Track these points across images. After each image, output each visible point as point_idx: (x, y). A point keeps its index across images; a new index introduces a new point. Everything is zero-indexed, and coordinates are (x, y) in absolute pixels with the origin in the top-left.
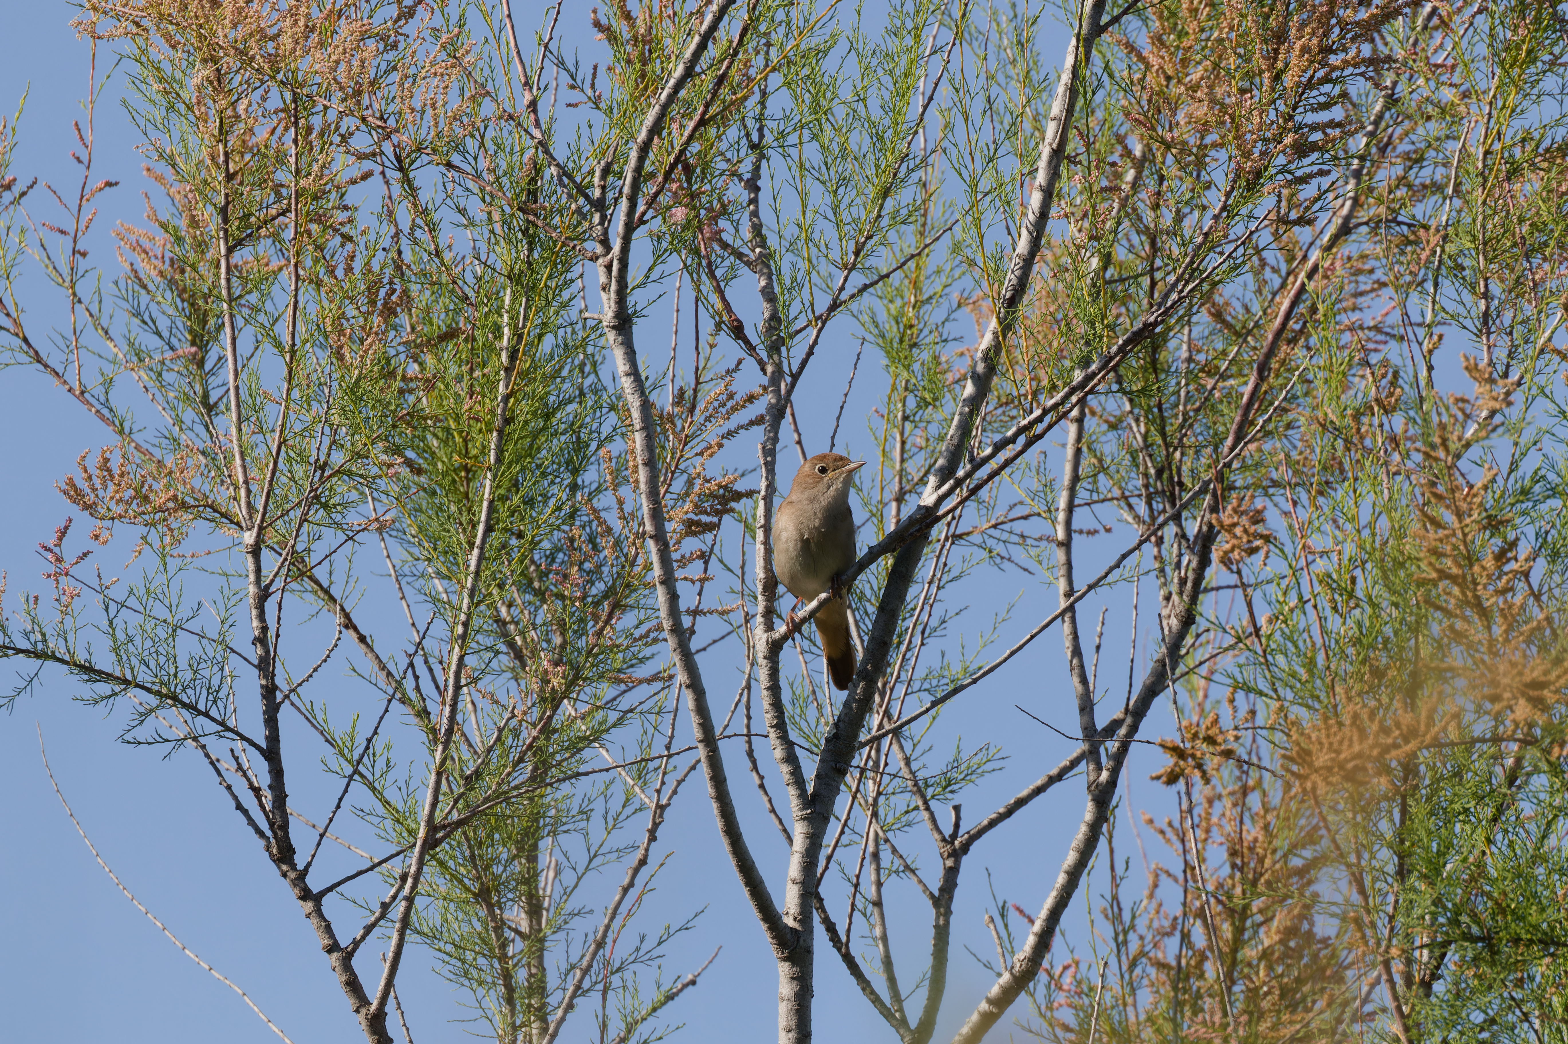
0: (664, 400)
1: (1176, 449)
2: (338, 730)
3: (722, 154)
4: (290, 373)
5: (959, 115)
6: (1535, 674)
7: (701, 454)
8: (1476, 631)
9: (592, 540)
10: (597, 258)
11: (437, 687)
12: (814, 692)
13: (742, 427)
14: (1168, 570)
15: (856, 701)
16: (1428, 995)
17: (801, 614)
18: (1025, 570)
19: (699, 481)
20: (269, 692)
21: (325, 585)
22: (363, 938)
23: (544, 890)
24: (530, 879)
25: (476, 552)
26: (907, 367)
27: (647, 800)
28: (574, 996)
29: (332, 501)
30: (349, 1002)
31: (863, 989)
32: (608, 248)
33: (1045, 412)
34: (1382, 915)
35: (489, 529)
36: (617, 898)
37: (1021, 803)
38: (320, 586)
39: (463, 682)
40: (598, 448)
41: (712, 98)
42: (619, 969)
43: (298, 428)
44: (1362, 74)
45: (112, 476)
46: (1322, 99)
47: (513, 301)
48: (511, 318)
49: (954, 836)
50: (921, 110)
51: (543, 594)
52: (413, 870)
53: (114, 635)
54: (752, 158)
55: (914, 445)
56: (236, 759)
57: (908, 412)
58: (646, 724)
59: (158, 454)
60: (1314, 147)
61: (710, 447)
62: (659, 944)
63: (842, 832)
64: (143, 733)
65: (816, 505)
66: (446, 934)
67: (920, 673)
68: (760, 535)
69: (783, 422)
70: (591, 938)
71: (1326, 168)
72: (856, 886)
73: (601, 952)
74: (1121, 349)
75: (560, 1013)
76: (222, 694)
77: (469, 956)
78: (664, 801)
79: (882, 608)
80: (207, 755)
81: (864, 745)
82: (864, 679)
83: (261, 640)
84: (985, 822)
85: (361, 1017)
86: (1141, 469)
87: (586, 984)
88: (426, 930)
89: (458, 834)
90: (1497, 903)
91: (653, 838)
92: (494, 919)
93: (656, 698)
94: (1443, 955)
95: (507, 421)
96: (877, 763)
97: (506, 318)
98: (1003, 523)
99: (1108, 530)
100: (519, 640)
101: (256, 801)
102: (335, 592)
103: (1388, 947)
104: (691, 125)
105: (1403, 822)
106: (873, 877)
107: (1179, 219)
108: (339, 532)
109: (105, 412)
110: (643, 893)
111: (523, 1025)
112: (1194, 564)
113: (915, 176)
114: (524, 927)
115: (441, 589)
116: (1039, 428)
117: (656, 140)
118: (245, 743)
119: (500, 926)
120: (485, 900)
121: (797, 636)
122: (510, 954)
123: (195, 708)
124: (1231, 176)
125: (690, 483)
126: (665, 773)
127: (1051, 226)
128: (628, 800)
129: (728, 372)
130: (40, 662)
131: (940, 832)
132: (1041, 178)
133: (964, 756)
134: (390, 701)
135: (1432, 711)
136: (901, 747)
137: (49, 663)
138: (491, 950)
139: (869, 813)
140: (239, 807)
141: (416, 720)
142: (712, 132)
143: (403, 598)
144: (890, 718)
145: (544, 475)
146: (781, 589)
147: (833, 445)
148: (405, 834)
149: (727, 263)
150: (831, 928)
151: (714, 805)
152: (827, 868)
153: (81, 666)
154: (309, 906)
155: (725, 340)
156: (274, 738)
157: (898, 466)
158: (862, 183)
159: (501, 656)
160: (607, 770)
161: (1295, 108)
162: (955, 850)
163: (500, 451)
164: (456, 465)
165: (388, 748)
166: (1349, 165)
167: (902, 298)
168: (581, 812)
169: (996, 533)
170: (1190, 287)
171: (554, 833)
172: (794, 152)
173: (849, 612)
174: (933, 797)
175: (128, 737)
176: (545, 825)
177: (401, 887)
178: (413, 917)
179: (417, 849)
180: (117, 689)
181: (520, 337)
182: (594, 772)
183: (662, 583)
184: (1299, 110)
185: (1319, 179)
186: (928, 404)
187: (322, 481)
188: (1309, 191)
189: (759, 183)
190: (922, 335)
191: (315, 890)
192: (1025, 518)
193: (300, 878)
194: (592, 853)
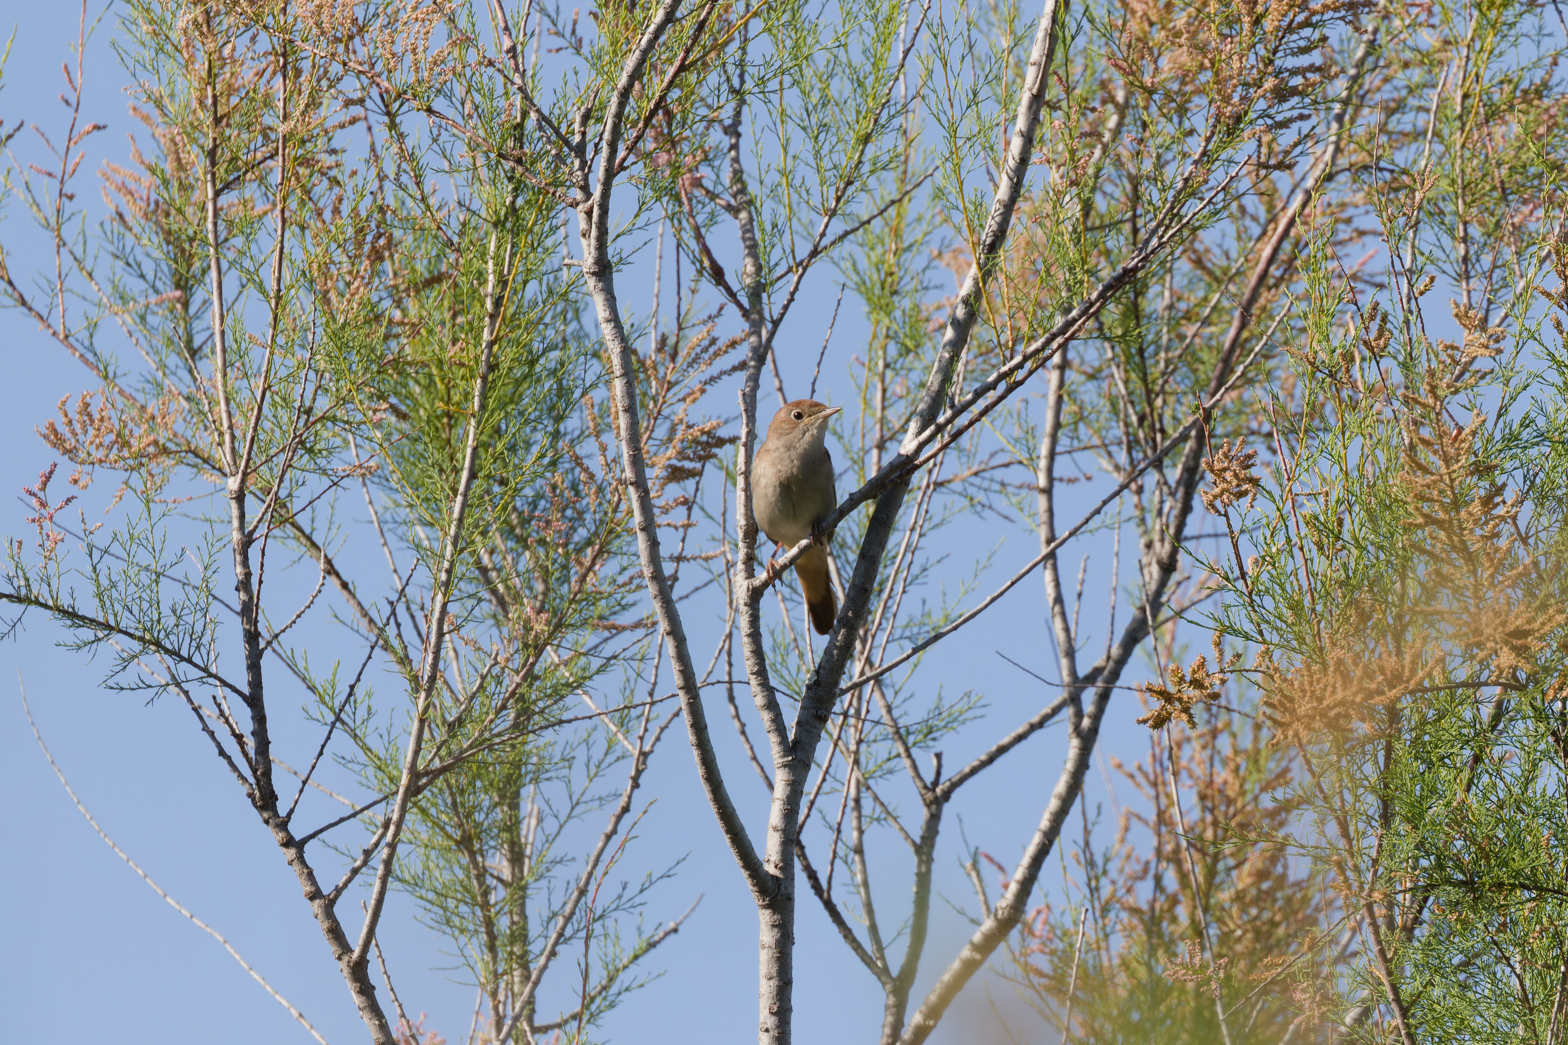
0: (646, 346)
1: (1157, 395)
2: (319, 679)
3: (702, 100)
4: (275, 318)
5: (938, 61)
6: (1519, 622)
7: (684, 399)
8: (1461, 575)
9: (574, 487)
10: (577, 204)
11: (420, 634)
12: (795, 640)
13: (725, 373)
14: (1150, 518)
15: (836, 647)
16: (1410, 939)
17: (782, 560)
18: (1006, 518)
19: (681, 428)
20: (252, 637)
21: (308, 531)
22: (345, 885)
23: (526, 837)
24: (512, 827)
25: (459, 499)
26: (888, 314)
27: (630, 747)
28: (556, 943)
29: (318, 447)
30: (331, 949)
31: (845, 937)
32: (588, 195)
33: (1026, 358)
34: (1366, 858)
35: (473, 476)
36: (600, 845)
37: (1003, 750)
38: (302, 532)
39: (446, 629)
40: (583, 395)
41: (693, 44)
42: (601, 917)
43: (283, 373)
44: (1342, 18)
45: (92, 421)
46: (1302, 43)
47: (498, 248)
48: (496, 265)
49: (936, 783)
50: (901, 56)
51: (526, 541)
52: (395, 817)
53: (97, 580)
54: (733, 104)
55: (894, 394)
56: (219, 706)
57: (889, 360)
58: (630, 671)
59: (141, 398)
60: (1295, 91)
61: (693, 393)
62: (642, 891)
63: (824, 780)
64: (127, 678)
65: (794, 454)
66: (427, 882)
67: (902, 620)
68: (741, 482)
69: (764, 368)
70: (573, 885)
71: (1306, 112)
72: (839, 831)
73: (583, 900)
74: (1101, 295)
75: (542, 960)
76: (205, 640)
77: (451, 904)
78: (647, 748)
79: (863, 555)
80: (190, 700)
81: (844, 692)
82: (844, 626)
83: (245, 585)
84: (967, 770)
85: (343, 965)
86: (1122, 416)
87: (568, 932)
88: (408, 877)
89: (440, 781)
90: (1480, 848)
91: (636, 785)
92: (476, 866)
93: (639, 645)
94: (1426, 900)
95: (492, 368)
96: (858, 711)
97: (491, 263)
98: (984, 470)
99: (1089, 479)
100: (501, 588)
101: (238, 747)
102: (317, 538)
103: (1371, 890)
104: (671, 71)
105: (1387, 766)
106: (855, 823)
107: (1160, 164)
108: (324, 478)
109: (90, 356)
110: (625, 841)
111: (505, 973)
112: (1175, 512)
113: (896, 122)
114: (507, 875)
115: (422, 535)
116: (1020, 375)
117: (637, 86)
118: (227, 690)
119: (482, 874)
120: (467, 848)
121: (777, 582)
122: (492, 901)
123: (178, 654)
124: (1211, 121)
125: (673, 430)
126: (647, 721)
127: (1031, 173)
128: (609, 747)
129: (710, 317)
130: (22, 607)
131: (921, 780)
132: (1021, 123)
133: (946, 704)
134: (373, 648)
135: (1417, 656)
136: (883, 695)
137: (32, 608)
138: (473, 898)
139: (851, 760)
140: (222, 753)
141: (397, 667)
142: (692, 78)
143: (385, 544)
144: (871, 665)
145: (527, 422)
146: (762, 537)
147: (813, 391)
148: (387, 782)
149: (708, 209)
150: (812, 875)
151: (695, 753)
152: (808, 815)
153: (65, 612)
154: (292, 853)
155: (707, 286)
156: (256, 684)
157: (879, 414)
158: (844, 129)
159: (483, 604)
160: (590, 718)
161: (1275, 52)
162: (936, 798)
163: (484, 396)
164: (439, 412)
165: (369, 695)
166: (1329, 109)
167: (883, 245)
168: (563, 759)
169: (976, 481)
170: (1170, 232)
171: (536, 780)
172: (775, 98)
173: (830, 560)
174: (915, 744)
175: (111, 683)
176: (527, 773)
177: (383, 835)
178: (395, 865)
179: (399, 797)
180: (100, 634)
181: (505, 283)
182: (577, 719)
183: (642, 530)
184: (1279, 55)
185: (1299, 123)
186: (908, 351)
187: (307, 426)
188: (1288, 137)
189: (740, 129)
190: (903, 283)
191: (298, 837)
192: (1007, 465)
193: (283, 825)
194: (574, 801)
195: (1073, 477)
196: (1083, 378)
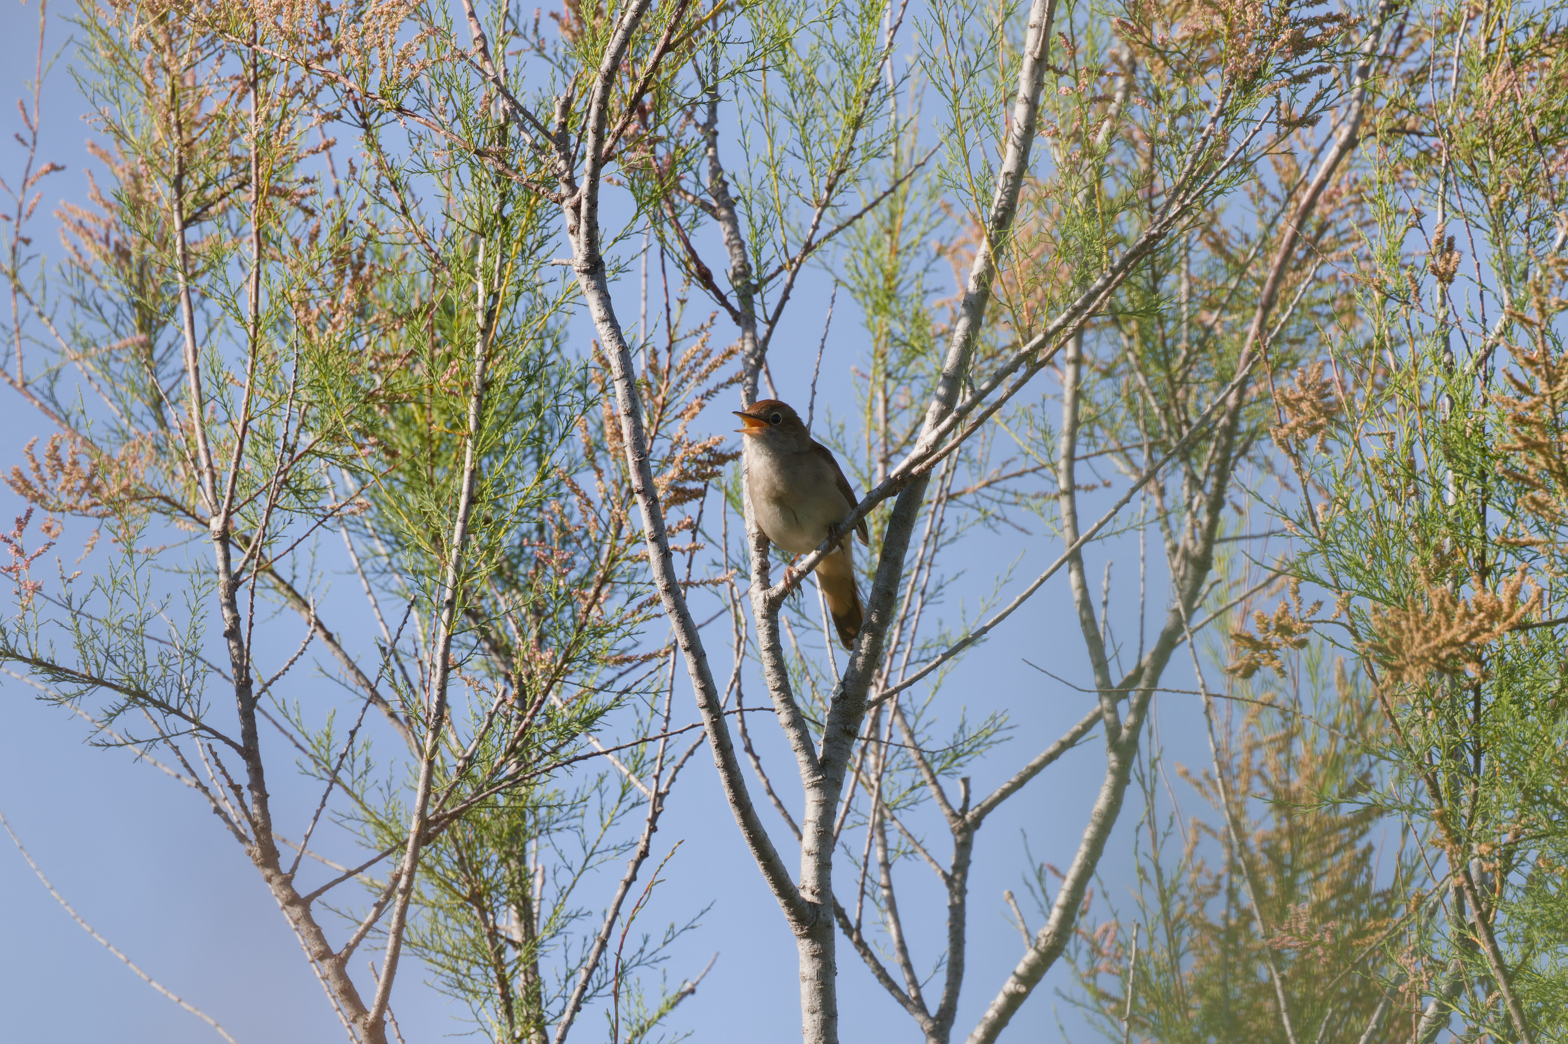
4: (254, 347)
5: (937, 27)
7: (682, 416)
13: (722, 386)
17: (799, 567)
18: (1022, 530)
19: (682, 446)
20: (244, 685)
21: (287, 581)
22: (357, 944)
25: (459, 525)
27: (644, 790)
28: (579, 999)
30: (344, 1010)
31: (879, 977)
32: (575, 188)
33: (1049, 336)
35: (472, 501)
36: (620, 892)
38: (283, 582)
41: (677, 22)
45: (62, 467)
49: (964, 810)
50: (890, 33)
53: (77, 631)
55: (897, 405)
57: (890, 368)
60: (1312, 44)
61: (691, 409)
62: (665, 944)
64: (114, 733)
66: (437, 944)
70: (592, 939)
71: (1326, 65)
73: (607, 950)
75: (565, 1019)
76: (195, 690)
77: (463, 966)
78: (662, 790)
80: (179, 755)
81: (870, 706)
82: (869, 633)
83: (234, 632)
84: (997, 794)
85: (358, 1028)
87: (592, 988)
88: (417, 941)
91: (653, 829)
92: (487, 925)
98: (996, 481)
99: (1107, 485)
101: (237, 803)
102: (299, 587)
104: (656, 51)
106: (881, 860)
108: (310, 517)
109: (50, 405)
111: (522, 1037)
114: (518, 937)
118: (222, 742)
119: (494, 934)
120: (477, 906)
121: (796, 592)
122: (506, 961)
123: (166, 706)
124: (1227, 77)
125: (672, 449)
128: (623, 791)
129: (702, 327)
131: (949, 806)
132: (1024, 89)
133: (970, 728)
134: (366, 704)
137: (10, 662)
138: (486, 958)
140: (218, 810)
153: (44, 665)
154: (297, 911)
156: (250, 733)
157: (882, 427)
161: (1289, 3)
162: (966, 826)
165: (366, 746)
169: (989, 492)
171: (543, 833)
174: (940, 770)
175: (96, 739)
179: (410, 847)
180: (83, 688)
182: (594, 754)
183: (653, 539)
184: (1294, 5)
185: (1319, 77)
189: (717, 127)
190: (900, 288)
191: (303, 894)
192: (1020, 474)
193: (287, 882)
194: (589, 851)
195: (1090, 483)
196: (1098, 375)
